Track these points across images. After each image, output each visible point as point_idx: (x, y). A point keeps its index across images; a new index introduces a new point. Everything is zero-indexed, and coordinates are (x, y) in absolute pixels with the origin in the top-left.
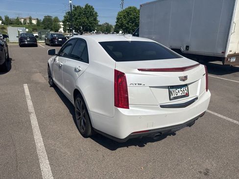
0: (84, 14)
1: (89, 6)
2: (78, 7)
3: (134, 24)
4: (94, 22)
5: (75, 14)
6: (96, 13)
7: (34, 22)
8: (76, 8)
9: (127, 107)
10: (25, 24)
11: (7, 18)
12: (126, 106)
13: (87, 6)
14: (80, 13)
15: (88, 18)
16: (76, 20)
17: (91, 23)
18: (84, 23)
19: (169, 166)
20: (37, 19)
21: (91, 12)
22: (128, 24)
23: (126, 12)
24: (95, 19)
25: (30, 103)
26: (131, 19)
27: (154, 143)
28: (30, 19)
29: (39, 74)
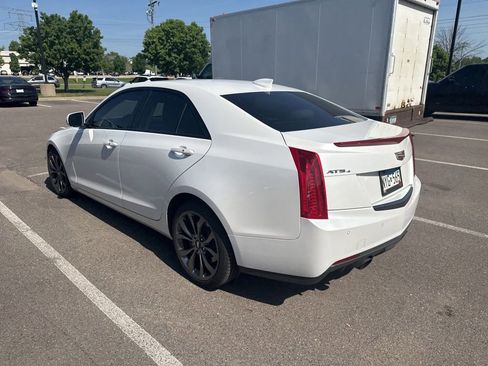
0: (69, 33)
1: (80, 16)
2: (52, 16)
3: (182, 56)
4: (96, 50)
5: (47, 33)
6: (98, 32)
8: (49, 20)
9: (325, 216)
12: (322, 214)
13: (75, 17)
14: (61, 31)
15: (79, 42)
17: (88, 54)
18: (71, 53)
19: (389, 313)
21: (86, 28)
22: (170, 56)
23: (164, 30)
24: (96, 45)
25: (36, 239)
26: (175, 45)
27: (341, 280)
29: (8, 171)
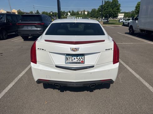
0: (111, 6)
5: (105, 7)
7: (86, 13)
8: (106, 3)
10: (81, 14)
11: (73, 12)
12: (35, 62)
14: (108, 6)
15: (113, 8)
16: (105, 10)
20: (88, 11)
21: (116, 4)
24: (118, 9)
28: (84, 11)
